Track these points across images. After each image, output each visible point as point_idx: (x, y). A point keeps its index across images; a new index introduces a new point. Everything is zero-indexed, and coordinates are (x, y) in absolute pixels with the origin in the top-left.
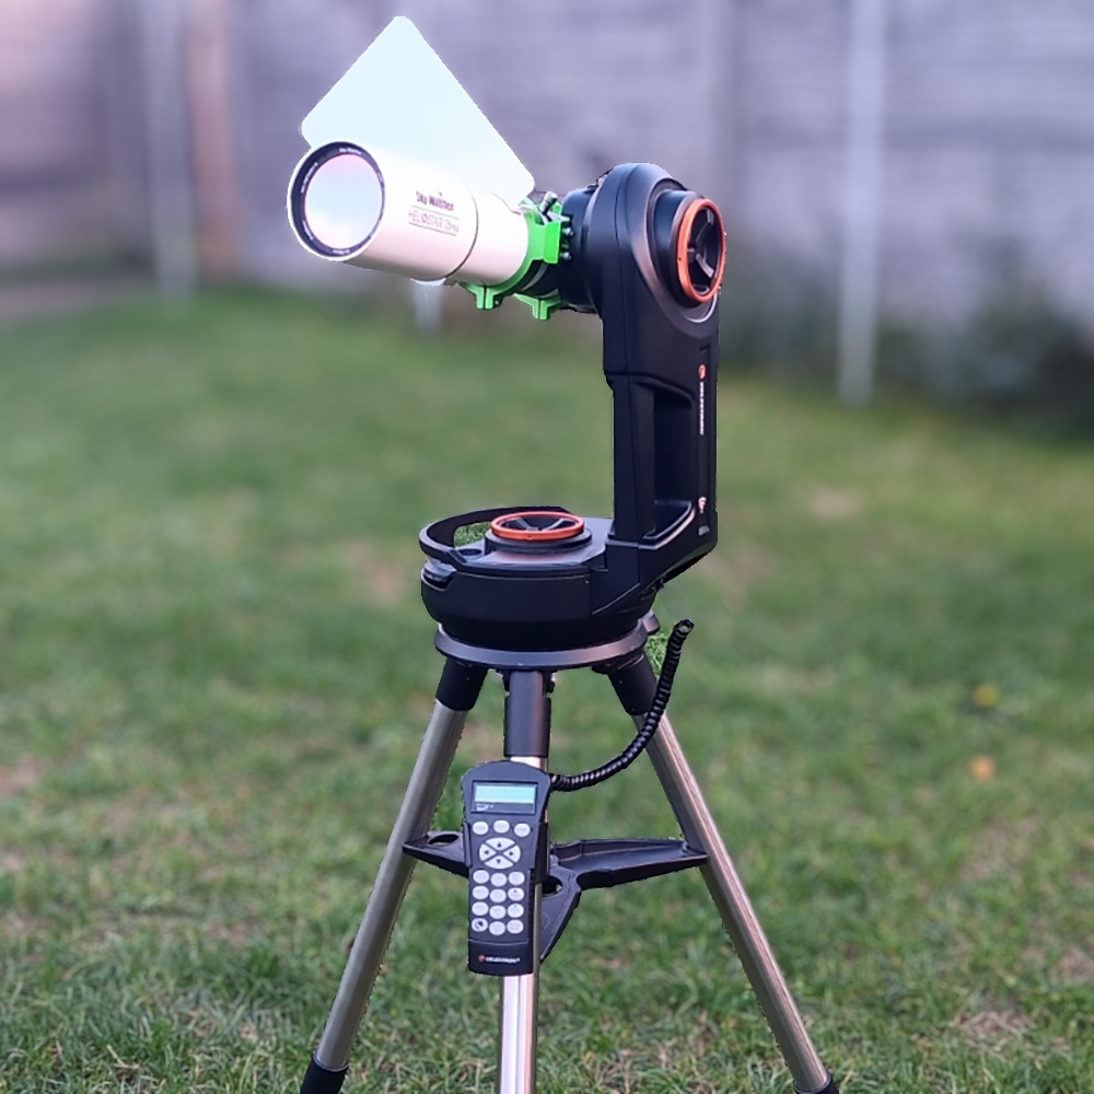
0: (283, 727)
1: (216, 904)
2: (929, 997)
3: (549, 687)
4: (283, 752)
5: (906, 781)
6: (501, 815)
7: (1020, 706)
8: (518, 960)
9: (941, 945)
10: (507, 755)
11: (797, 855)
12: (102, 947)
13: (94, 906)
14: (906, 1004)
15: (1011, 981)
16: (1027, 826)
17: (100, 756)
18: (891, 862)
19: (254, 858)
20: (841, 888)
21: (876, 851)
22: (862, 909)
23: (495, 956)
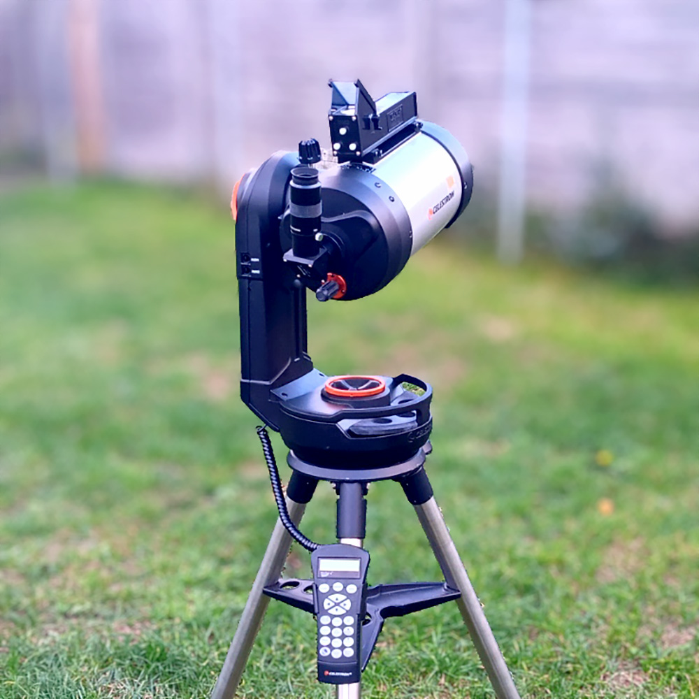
0: (156, 486)
1: (119, 610)
2: (584, 663)
3: (365, 491)
4: (156, 503)
5: (559, 516)
6: (337, 580)
7: (626, 464)
8: (351, 674)
9: (588, 627)
10: (339, 537)
11: (494, 568)
12: (47, 641)
13: (40, 612)
14: (570, 667)
15: (634, 650)
16: (634, 544)
17: (36, 509)
18: (553, 570)
19: (143, 576)
20: (524, 590)
21: (542, 564)
22: (537, 604)
23: (335, 672)
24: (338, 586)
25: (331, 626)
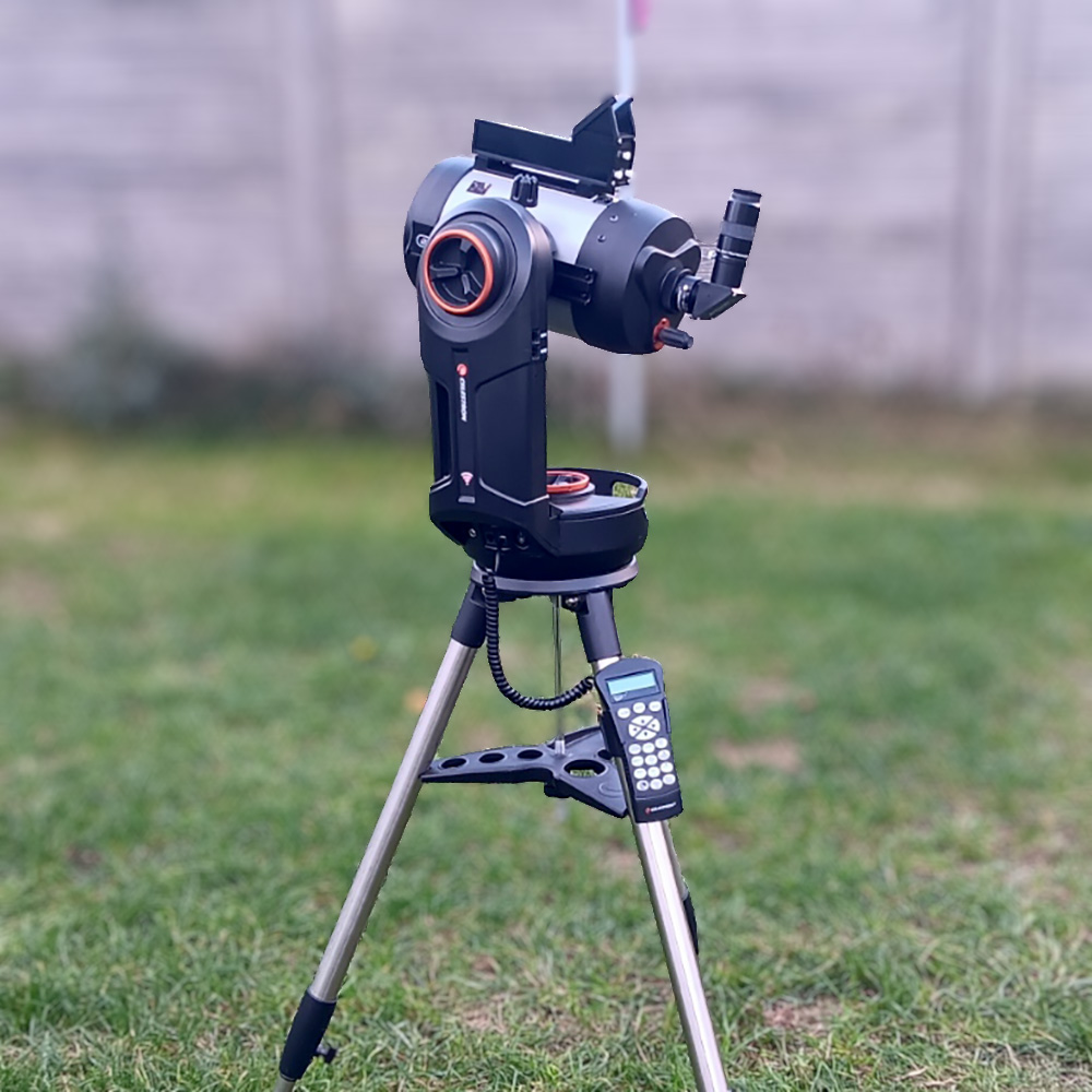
6: (636, 699)
8: (674, 804)
23: (658, 806)
24: (639, 707)
25: (643, 755)
